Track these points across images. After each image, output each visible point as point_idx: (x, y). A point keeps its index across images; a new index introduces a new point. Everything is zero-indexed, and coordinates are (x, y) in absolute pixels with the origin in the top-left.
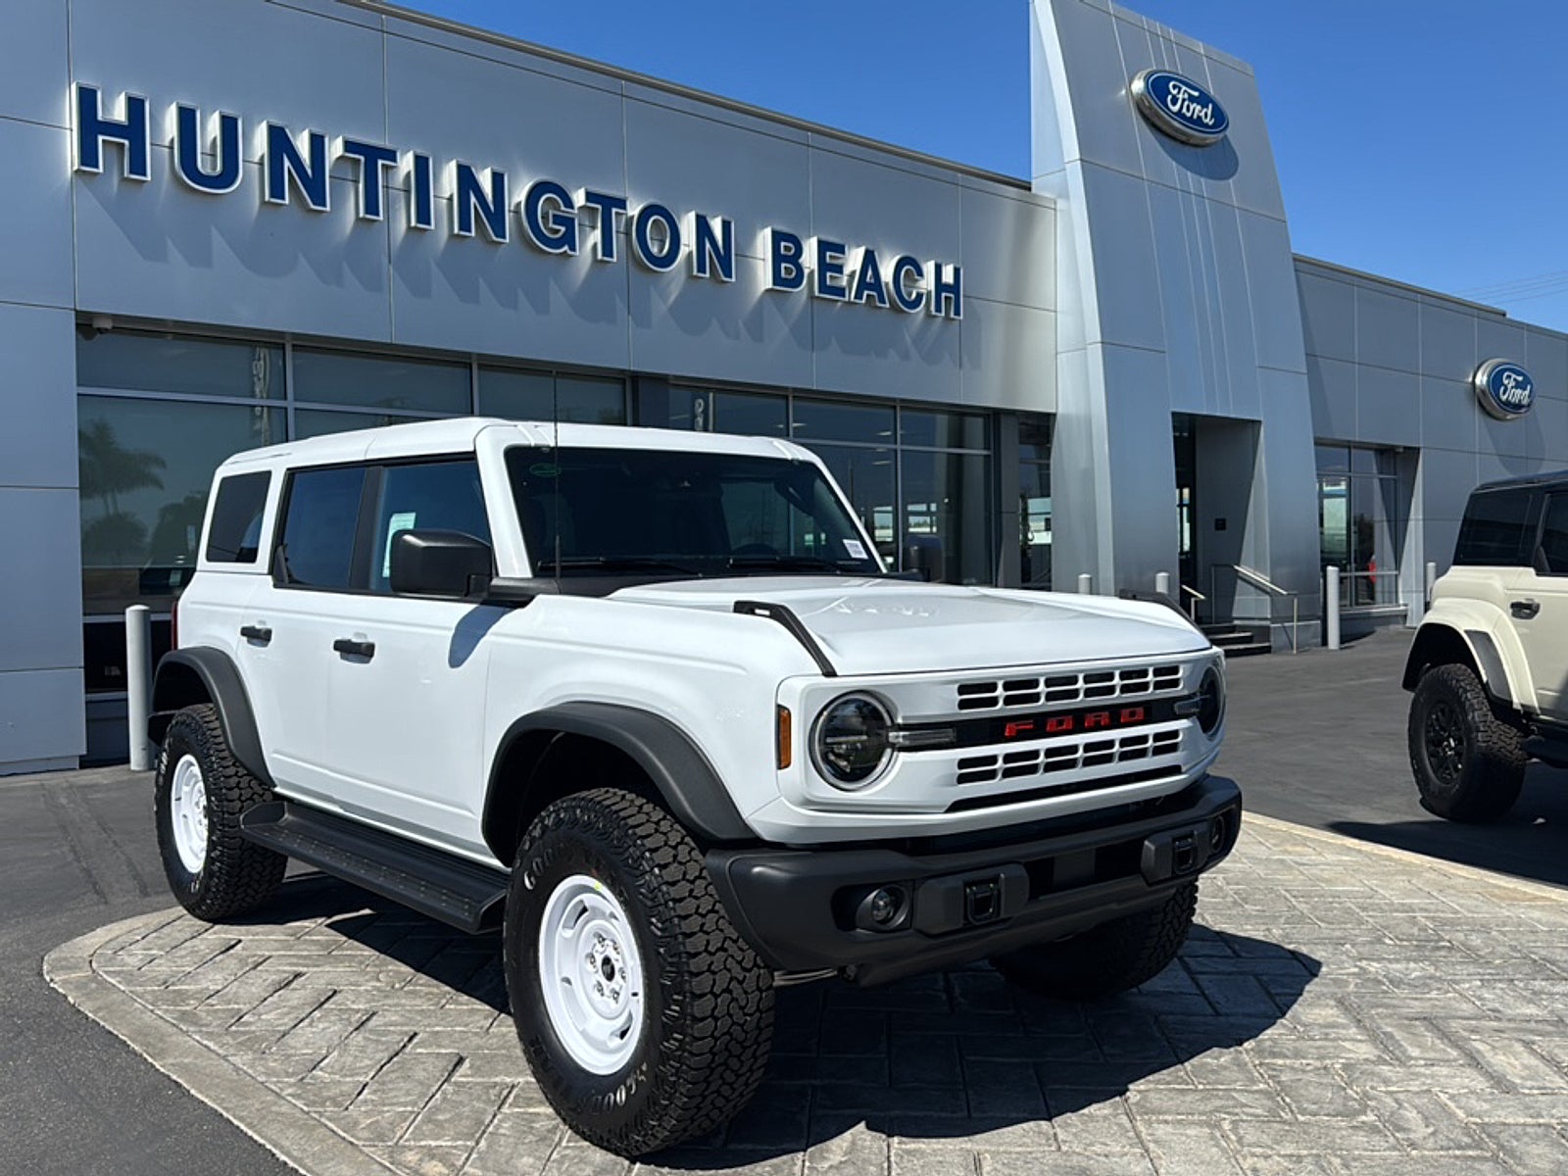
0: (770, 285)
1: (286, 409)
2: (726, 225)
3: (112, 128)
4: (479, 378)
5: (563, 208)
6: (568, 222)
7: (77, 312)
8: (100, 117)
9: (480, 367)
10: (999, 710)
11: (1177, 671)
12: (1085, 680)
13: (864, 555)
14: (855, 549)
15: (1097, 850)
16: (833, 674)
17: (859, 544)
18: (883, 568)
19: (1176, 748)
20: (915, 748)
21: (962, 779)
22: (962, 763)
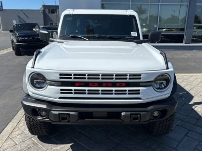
10: (72, 80)
11: (140, 75)
12: (102, 76)
13: (136, 36)
14: (134, 34)
15: (108, 113)
16: (34, 68)
17: (136, 33)
18: (141, 38)
19: (139, 93)
20: (51, 85)
21: (61, 93)
22: (61, 90)
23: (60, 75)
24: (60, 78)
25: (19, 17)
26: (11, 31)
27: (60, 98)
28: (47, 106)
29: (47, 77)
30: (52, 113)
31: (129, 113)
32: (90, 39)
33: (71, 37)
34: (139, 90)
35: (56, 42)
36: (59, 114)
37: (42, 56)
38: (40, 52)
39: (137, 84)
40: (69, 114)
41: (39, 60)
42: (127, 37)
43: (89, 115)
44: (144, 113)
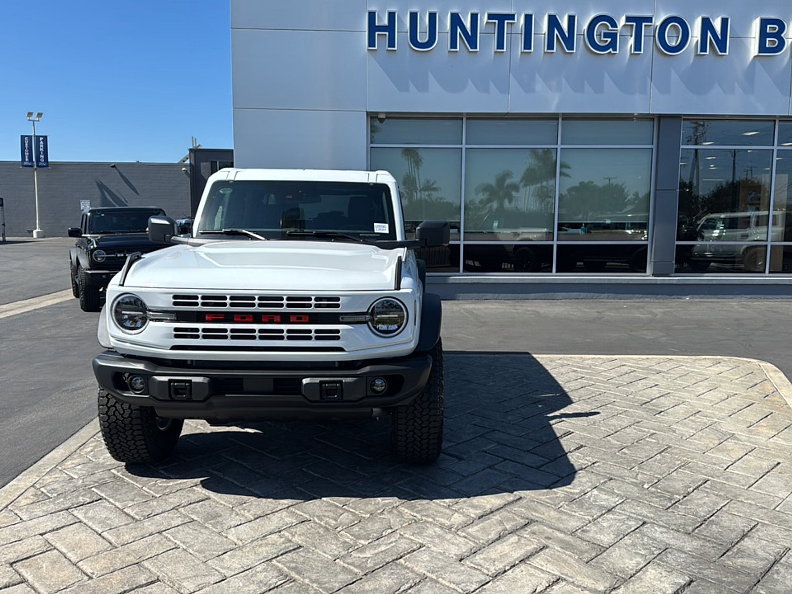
0: (756, 54)
1: (462, 148)
2: (724, 22)
3: (382, 28)
4: (563, 125)
5: (610, 28)
6: (613, 36)
7: (367, 112)
8: (377, 24)
9: (563, 119)
10: (199, 308)
11: (338, 299)
12: (260, 299)
13: (387, 231)
14: (381, 228)
15: (274, 379)
16: (123, 285)
17: (387, 225)
18: (399, 238)
19: (338, 338)
20: (156, 320)
21: (177, 336)
22: (176, 329)
23: (175, 297)
24: (175, 304)
25: (101, 187)
26: (74, 233)
27: (174, 348)
28: (146, 366)
29: (149, 304)
30: (155, 380)
31: (317, 380)
32: (269, 237)
33: (226, 233)
34: (338, 331)
35: (187, 243)
36: (170, 381)
37: (144, 265)
38: (139, 258)
39: (334, 319)
40: (190, 381)
41: (134, 270)
42: (363, 233)
43: (235, 385)
44: (349, 380)
